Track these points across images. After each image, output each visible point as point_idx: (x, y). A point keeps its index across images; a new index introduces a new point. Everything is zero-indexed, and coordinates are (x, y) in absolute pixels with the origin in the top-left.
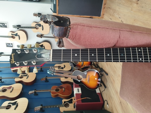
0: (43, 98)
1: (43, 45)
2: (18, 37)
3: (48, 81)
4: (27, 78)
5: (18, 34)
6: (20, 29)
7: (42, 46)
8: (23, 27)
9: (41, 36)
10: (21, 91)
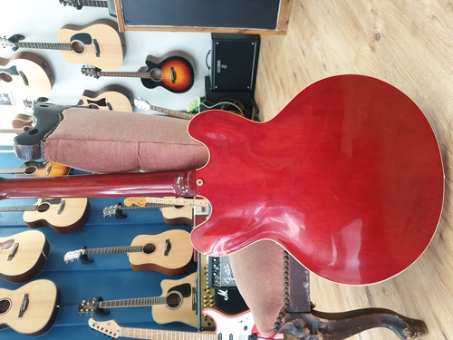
0: (110, 270)
1: (107, 101)
2: (20, 77)
3: (126, 216)
4: (60, 212)
5: (18, 70)
6: (20, 50)
7: (102, 102)
8: (29, 45)
9: (97, 72)
10: (39, 255)
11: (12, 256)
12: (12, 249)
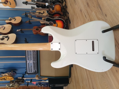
3: (31, 24)
4: (15, 21)
10: (10, 29)
11: (4, 29)
12: (4, 28)
